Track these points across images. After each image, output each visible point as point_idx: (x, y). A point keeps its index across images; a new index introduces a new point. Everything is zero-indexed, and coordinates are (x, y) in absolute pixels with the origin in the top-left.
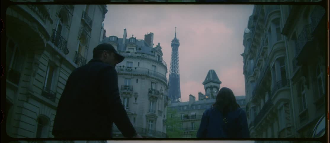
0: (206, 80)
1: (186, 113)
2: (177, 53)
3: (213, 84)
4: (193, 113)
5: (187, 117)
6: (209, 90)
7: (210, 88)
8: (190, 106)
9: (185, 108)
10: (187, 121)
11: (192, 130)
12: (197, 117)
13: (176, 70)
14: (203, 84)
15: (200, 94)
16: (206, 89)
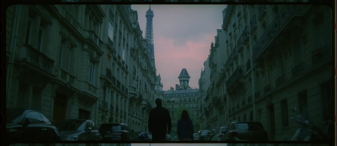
0: (180, 75)
1: (169, 99)
2: (151, 24)
3: (185, 79)
4: (173, 99)
5: (169, 102)
6: (182, 82)
7: (183, 81)
8: (171, 95)
9: (168, 96)
10: (169, 104)
11: (172, 109)
12: (175, 102)
13: (150, 40)
14: (178, 78)
15: (177, 85)
16: (180, 81)
